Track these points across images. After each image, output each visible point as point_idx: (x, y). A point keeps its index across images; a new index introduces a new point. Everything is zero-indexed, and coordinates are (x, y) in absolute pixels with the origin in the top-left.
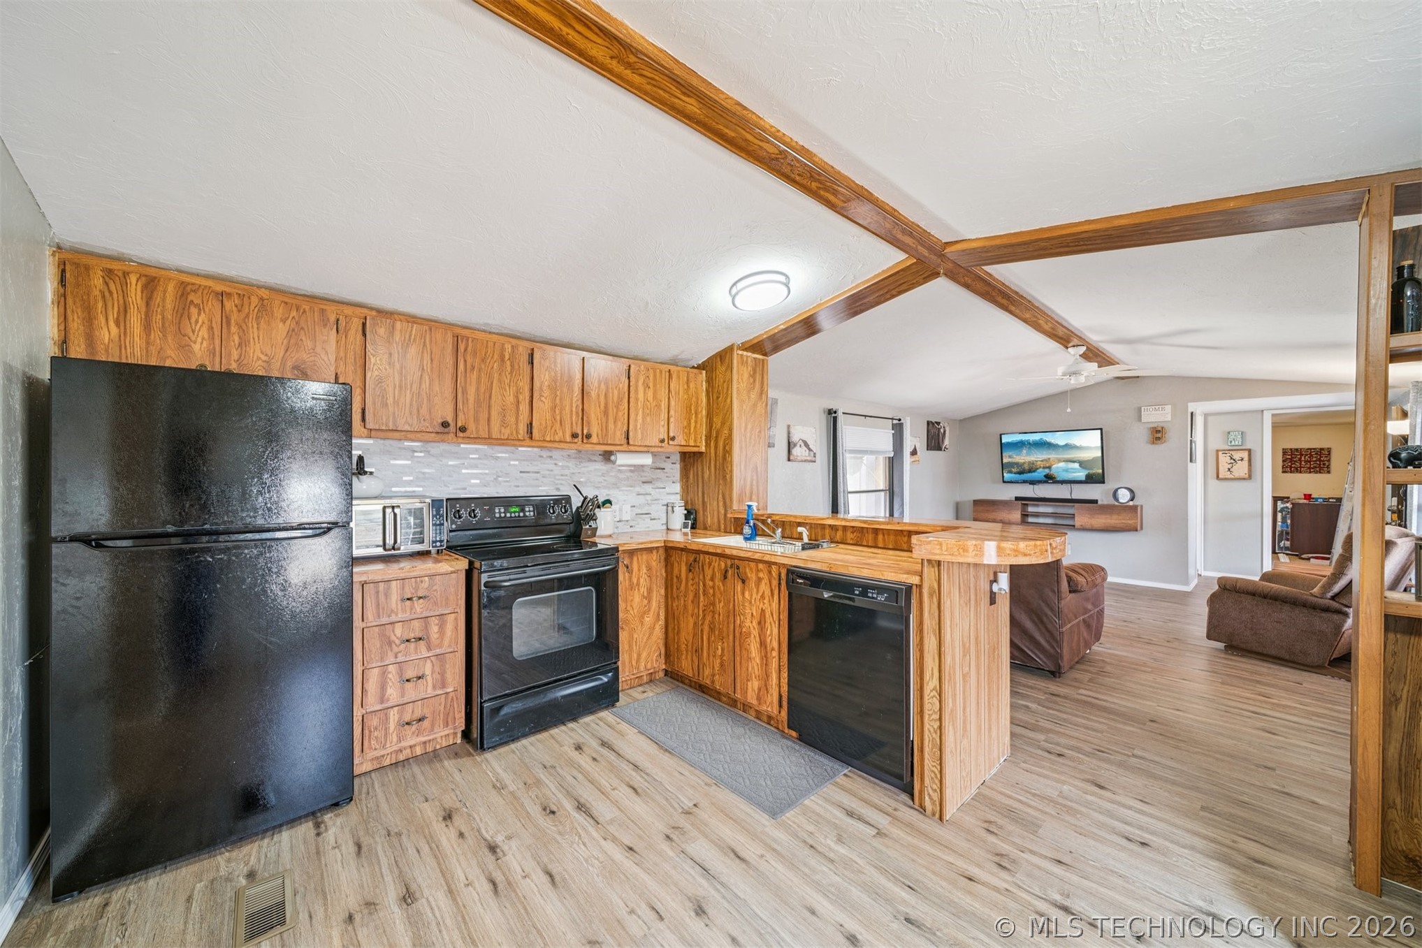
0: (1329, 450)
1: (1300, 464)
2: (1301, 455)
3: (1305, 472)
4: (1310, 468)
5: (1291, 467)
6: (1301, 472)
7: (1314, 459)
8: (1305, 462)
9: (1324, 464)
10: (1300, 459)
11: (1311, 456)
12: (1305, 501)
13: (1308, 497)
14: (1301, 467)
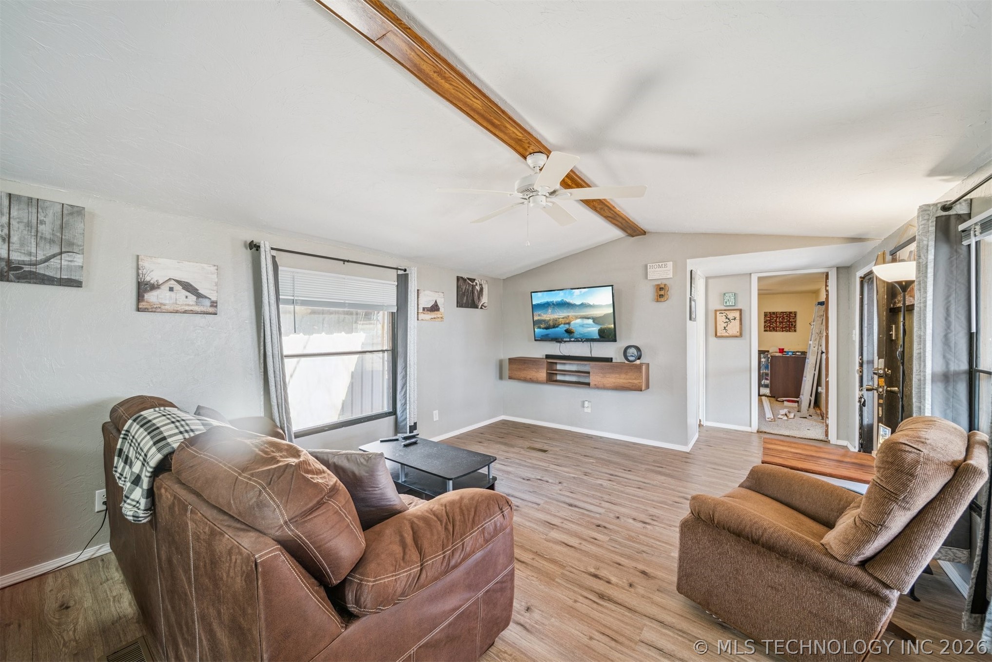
0: (795, 313)
1: (776, 324)
2: (777, 317)
3: (779, 331)
4: (782, 328)
5: (770, 327)
6: (776, 331)
7: (786, 321)
8: (779, 322)
9: (792, 325)
10: (776, 321)
11: (784, 318)
12: (780, 354)
13: (781, 351)
14: (776, 327)
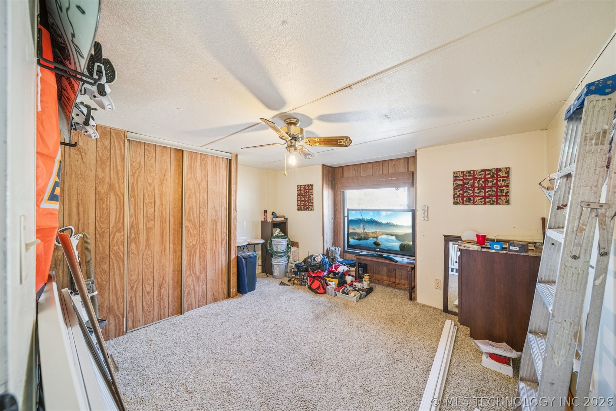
0: (508, 171)
1: (474, 191)
2: (475, 179)
3: (479, 203)
4: (484, 197)
5: (463, 197)
6: (474, 203)
7: (490, 184)
8: (479, 188)
9: (502, 191)
10: (473, 186)
11: (486, 179)
12: (476, 248)
13: (482, 239)
14: (474, 196)
